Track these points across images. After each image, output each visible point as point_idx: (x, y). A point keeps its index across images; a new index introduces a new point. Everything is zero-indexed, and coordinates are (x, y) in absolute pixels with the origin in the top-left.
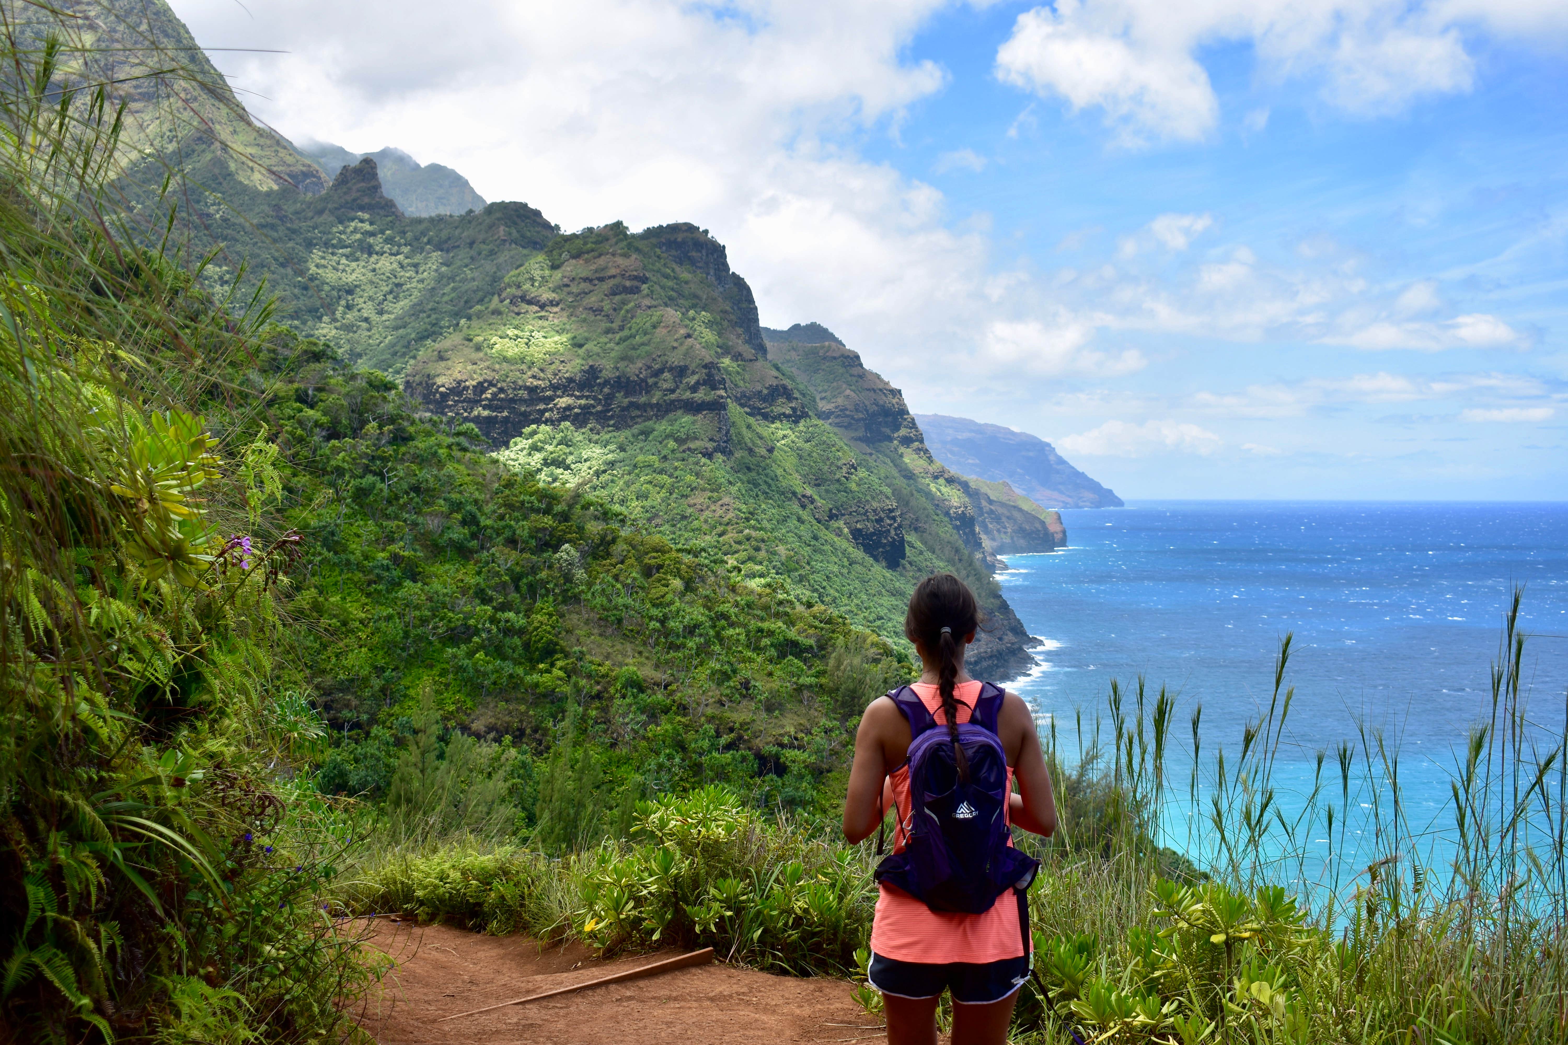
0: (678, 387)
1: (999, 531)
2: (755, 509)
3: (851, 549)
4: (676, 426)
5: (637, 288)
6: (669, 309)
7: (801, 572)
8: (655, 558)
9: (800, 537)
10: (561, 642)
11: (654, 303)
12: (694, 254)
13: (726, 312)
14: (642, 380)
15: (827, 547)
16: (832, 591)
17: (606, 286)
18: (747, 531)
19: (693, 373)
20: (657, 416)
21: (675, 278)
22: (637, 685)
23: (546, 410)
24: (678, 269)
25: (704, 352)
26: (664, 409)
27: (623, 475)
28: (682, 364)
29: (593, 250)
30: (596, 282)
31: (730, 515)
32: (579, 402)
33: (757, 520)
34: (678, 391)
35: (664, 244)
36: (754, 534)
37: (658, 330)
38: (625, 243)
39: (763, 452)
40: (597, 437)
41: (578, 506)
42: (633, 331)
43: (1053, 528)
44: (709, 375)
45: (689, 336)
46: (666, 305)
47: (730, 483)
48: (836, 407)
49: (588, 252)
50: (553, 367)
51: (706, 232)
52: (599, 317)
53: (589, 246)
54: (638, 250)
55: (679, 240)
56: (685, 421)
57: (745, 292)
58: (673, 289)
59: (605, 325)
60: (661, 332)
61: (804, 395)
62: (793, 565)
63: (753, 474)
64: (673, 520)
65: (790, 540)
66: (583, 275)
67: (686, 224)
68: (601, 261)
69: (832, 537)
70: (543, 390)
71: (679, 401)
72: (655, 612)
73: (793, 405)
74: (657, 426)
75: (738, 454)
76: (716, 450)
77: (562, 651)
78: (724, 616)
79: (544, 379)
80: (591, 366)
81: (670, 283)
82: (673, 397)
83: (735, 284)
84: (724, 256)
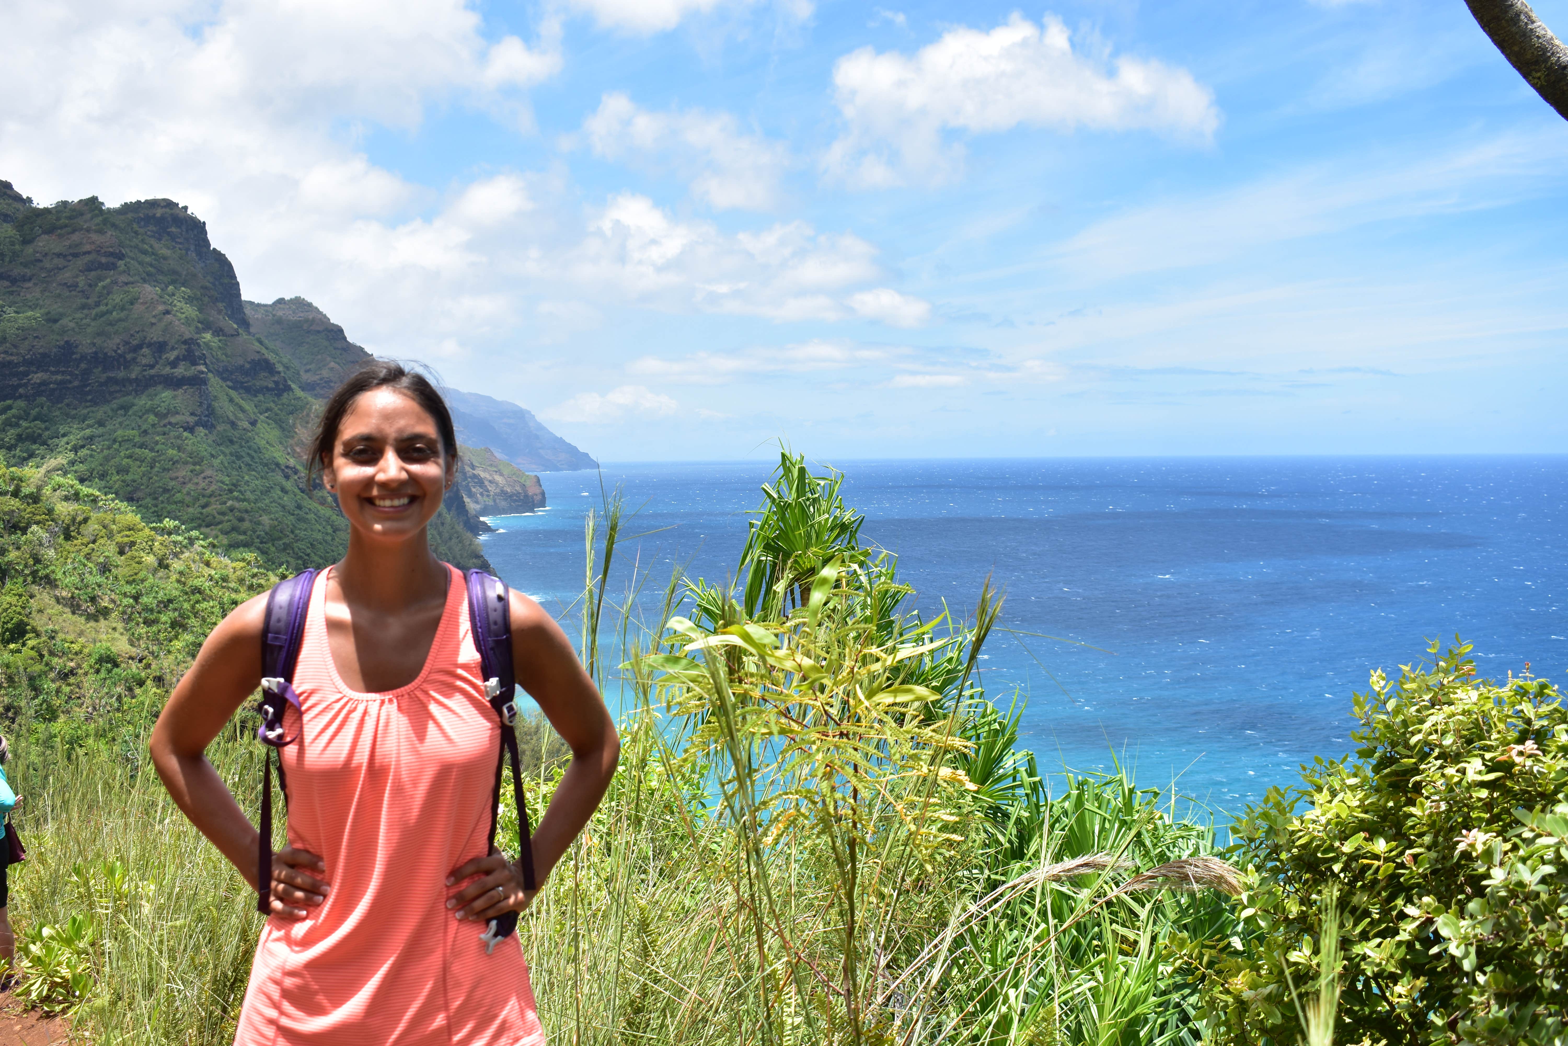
0: (157, 363)
1: (482, 494)
2: (238, 481)
3: (334, 517)
4: (156, 401)
5: (113, 264)
6: (146, 286)
7: (286, 540)
8: (127, 536)
9: (283, 507)
10: (31, 621)
11: (131, 279)
12: (173, 229)
13: (206, 288)
14: (120, 356)
15: (311, 516)
16: (316, 558)
17: (81, 262)
18: (230, 503)
19: (173, 349)
20: (136, 391)
21: (153, 254)
22: (109, 661)
23: (20, 386)
24: (156, 245)
25: (183, 328)
26: (145, 384)
27: (102, 450)
28: (161, 339)
29: (66, 226)
30: (70, 258)
31: (213, 487)
32: (54, 377)
33: (240, 491)
34: (157, 366)
35: (142, 219)
36: (237, 505)
37: (137, 306)
38: (101, 218)
39: (246, 424)
40: (74, 412)
41: (49, 487)
42: (109, 306)
43: (532, 490)
44: (190, 351)
45: (167, 312)
46: (144, 281)
47: (212, 456)
48: (321, 379)
49: (61, 228)
50: (27, 342)
51: (185, 208)
52: (73, 293)
53: (63, 221)
54: (114, 226)
55: (158, 215)
56: (166, 397)
57: (226, 268)
58: (151, 265)
59: (80, 301)
60: (138, 308)
61: (287, 368)
62: (277, 534)
63: (236, 447)
64: (155, 493)
65: (273, 510)
66: (57, 250)
67: (164, 200)
68: (76, 237)
69: (314, 505)
70: (17, 365)
71: (159, 376)
72: (128, 589)
73: (276, 379)
74: (136, 401)
75: (221, 428)
76: (197, 424)
77: (34, 630)
78: (198, 590)
79: (18, 354)
80: (67, 342)
81: (148, 259)
82: (152, 372)
83: (216, 260)
84: (205, 233)
